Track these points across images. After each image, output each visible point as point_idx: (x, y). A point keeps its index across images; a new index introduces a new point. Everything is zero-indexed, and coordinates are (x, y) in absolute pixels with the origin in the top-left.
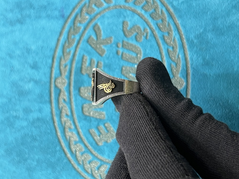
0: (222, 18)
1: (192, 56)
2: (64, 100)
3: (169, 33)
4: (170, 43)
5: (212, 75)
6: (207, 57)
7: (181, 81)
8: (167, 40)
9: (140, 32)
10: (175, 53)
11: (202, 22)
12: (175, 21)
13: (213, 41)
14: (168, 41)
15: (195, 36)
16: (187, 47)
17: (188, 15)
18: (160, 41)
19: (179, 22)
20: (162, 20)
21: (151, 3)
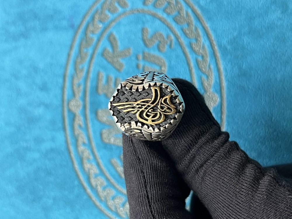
0: (259, 17)
1: (226, 66)
2: (80, 126)
3: (197, 40)
4: (198, 51)
5: (250, 88)
6: (244, 66)
7: (214, 97)
8: (195, 48)
9: (163, 40)
10: (206, 63)
11: (235, 24)
12: (203, 24)
13: (250, 45)
14: (197, 49)
15: (229, 42)
16: (219, 55)
17: (219, 15)
18: (187, 50)
19: (208, 25)
20: (189, 24)
21: (173, 4)
